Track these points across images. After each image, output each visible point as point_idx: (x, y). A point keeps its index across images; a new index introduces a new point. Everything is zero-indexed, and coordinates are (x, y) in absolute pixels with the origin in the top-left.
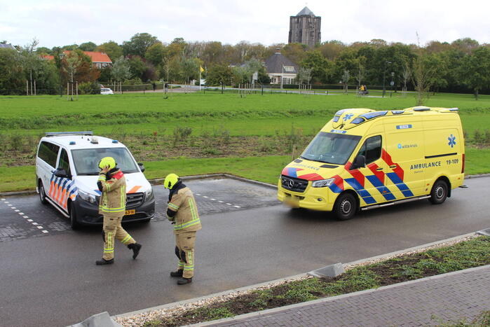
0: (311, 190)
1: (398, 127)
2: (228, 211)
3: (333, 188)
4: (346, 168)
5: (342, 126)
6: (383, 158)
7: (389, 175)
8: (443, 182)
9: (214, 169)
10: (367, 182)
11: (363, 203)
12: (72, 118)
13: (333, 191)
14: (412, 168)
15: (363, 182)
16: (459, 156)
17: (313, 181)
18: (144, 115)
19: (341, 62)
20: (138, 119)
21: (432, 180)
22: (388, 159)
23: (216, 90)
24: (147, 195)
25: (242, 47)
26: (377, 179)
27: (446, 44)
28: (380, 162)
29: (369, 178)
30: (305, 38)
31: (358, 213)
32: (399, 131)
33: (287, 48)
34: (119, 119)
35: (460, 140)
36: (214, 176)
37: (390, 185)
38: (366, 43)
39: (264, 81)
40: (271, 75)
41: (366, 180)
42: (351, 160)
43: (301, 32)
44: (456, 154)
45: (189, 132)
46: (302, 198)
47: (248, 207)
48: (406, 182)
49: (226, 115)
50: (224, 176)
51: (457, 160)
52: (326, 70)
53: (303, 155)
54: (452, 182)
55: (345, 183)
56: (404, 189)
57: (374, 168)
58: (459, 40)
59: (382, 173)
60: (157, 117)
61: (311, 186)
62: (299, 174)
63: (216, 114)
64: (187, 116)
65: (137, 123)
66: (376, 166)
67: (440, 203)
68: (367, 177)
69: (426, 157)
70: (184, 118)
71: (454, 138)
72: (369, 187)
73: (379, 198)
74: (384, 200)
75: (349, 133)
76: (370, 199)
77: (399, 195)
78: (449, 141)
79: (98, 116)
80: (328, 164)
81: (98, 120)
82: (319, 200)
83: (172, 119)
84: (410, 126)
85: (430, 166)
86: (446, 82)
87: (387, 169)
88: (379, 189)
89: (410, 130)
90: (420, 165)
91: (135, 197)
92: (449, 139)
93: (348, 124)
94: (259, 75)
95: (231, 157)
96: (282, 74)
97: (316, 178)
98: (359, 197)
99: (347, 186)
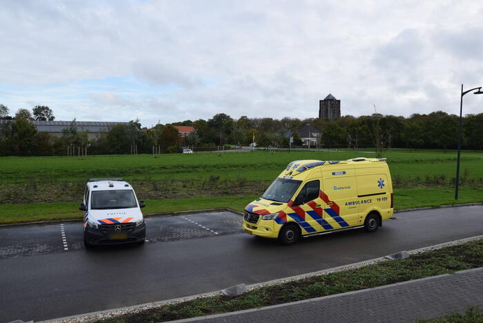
0: (262, 222)
1: (334, 174)
2: (206, 236)
3: (278, 220)
4: (289, 205)
5: (291, 173)
6: (321, 198)
7: (326, 210)
8: (374, 215)
9: (221, 205)
10: (307, 216)
11: (304, 232)
12: (146, 169)
13: (278, 223)
14: (346, 204)
15: (304, 215)
16: (388, 195)
17: (263, 215)
18: (196, 167)
19: (350, 129)
20: (191, 169)
21: (364, 214)
22: (325, 198)
23: (264, 150)
24: (138, 225)
25: (286, 121)
26: (316, 214)
27: (424, 115)
28: (318, 201)
29: (308, 212)
30: (330, 115)
31: (300, 240)
32: (334, 176)
33: (316, 121)
34: (177, 170)
35: (388, 182)
36: (218, 210)
37: (328, 218)
38: (368, 117)
39: (298, 143)
40: (303, 140)
41: (306, 213)
42: (293, 199)
43: (327, 110)
44: (385, 193)
45: (218, 178)
46: (255, 228)
47: (224, 234)
48: (342, 216)
49: (253, 166)
50: (226, 210)
51: (386, 198)
52: (340, 135)
53: (264, 196)
54: (382, 214)
55: (288, 217)
56: (339, 220)
57: (313, 205)
58: (433, 113)
59: (321, 209)
60: (204, 168)
61: (262, 219)
62: (254, 210)
63: (246, 166)
64: (225, 167)
65: (190, 172)
66: (315, 203)
67: (373, 231)
68: (307, 212)
69: (359, 196)
70: (223, 169)
71: (383, 181)
72: (310, 220)
73: (318, 228)
74: (323, 229)
75: (295, 178)
76: (310, 229)
77: (336, 225)
78: (378, 184)
79: (164, 168)
80: (276, 202)
81: (163, 170)
82: (267, 229)
83: (215, 169)
84: (344, 173)
85: (362, 202)
86: (423, 142)
87: (324, 206)
88: (318, 221)
89: (344, 175)
90: (353, 203)
91: (127, 226)
92: (379, 182)
93: (295, 172)
94: (294, 140)
95: (239, 196)
96: (309, 139)
97: (265, 213)
98: (301, 227)
99: (289, 219)
